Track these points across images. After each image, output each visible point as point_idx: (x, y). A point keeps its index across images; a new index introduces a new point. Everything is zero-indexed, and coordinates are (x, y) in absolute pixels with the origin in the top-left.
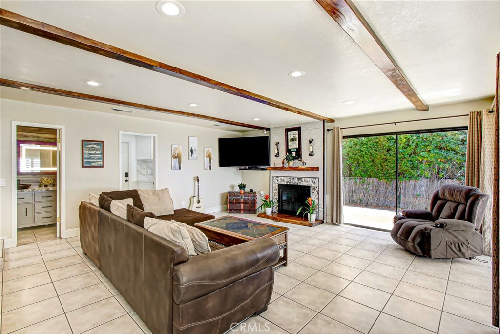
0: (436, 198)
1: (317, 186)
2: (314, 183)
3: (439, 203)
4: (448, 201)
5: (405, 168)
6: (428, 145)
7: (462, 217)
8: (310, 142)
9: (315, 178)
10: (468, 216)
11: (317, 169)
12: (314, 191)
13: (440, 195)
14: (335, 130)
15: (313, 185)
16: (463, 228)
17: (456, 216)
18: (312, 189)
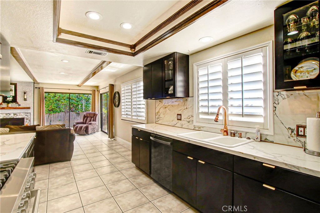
0: (85, 117)
1: (29, 117)
2: (27, 116)
3: (85, 118)
4: (88, 117)
5: (54, 108)
6: (64, 97)
7: (93, 121)
8: (25, 93)
9: (27, 113)
10: (95, 120)
11: (29, 108)
12: (27, 120)
13: (86, 115)
14: (41, 89)
15: (26, 117)
16: (95, 124)
17: (92, 121)
18: (25, 119)
